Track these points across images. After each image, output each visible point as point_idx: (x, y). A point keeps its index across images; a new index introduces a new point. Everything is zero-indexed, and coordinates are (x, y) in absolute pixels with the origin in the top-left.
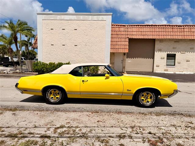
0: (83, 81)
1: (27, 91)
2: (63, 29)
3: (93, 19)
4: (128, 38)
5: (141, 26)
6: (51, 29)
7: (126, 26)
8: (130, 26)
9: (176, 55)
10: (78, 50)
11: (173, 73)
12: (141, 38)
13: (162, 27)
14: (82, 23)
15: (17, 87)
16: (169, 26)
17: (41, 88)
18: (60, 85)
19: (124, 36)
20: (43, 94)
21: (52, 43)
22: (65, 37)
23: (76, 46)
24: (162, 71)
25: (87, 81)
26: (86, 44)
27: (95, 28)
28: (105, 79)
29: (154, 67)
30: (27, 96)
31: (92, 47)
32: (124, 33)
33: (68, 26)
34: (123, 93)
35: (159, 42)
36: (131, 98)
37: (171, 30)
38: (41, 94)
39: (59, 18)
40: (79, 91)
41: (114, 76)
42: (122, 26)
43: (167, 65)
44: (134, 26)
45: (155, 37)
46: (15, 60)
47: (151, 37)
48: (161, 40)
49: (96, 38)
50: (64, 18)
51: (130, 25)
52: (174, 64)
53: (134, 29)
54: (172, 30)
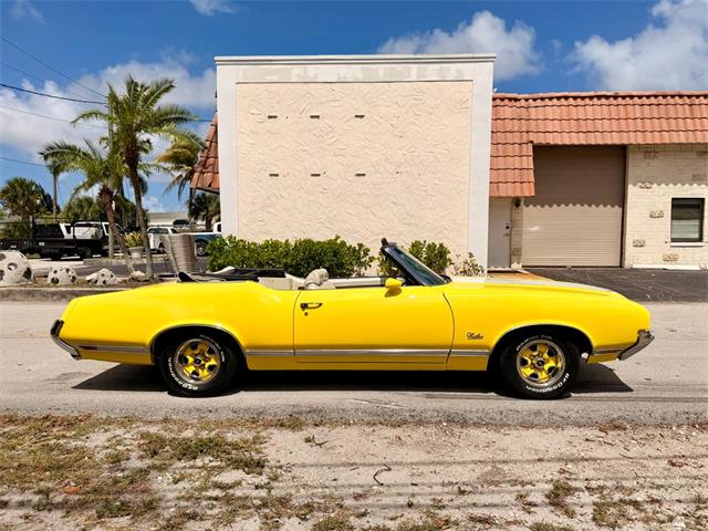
0: (304, 306)
1: (95, 348)
2: (312, 117)
3: (424, 76)
4: (532, 142)
5: (575, 98)
6: (270, 117)
7: (519, 100)
8: (535, 100)
9: (706, 201)
10: (368, 192)
11: (697, 268)
12: (576, 143)
13: (653, 100)
14: (383, 93)
15: (58, 335)
16: (677, 98)
17: (148, 337)
18: (219, 325)
19: (516, 138)
20: (155, 359)
21: (274, 168)
22: (322, 145)
23: (362, 178)
24: (655, 263)
25: (321, 304)
26: (399, 166)
27: (431, 110)
28: (386, 296)
29: (627, 247)
30: (96, 367)
31: (422, 179)
32: (516, 125)
33: (332, 104)
34: (451, 347)
35: (641, 156)
36: (482, 366)
37: (684, 111)
38: (147, 360)
39: (299, 75)
40: (291, 343)
41: (418, 284)
42: (506, 102)
43: (673, 240)
44: (551, 99)
45: (629, 139)
46: (83, 233)
47: (615, 139)
48: (650, 151)
49: (435, 146)
50: (316, 75)
51: (536, 96)
52: (696, 236)
53: (552, 112)
54: (692, 111)
